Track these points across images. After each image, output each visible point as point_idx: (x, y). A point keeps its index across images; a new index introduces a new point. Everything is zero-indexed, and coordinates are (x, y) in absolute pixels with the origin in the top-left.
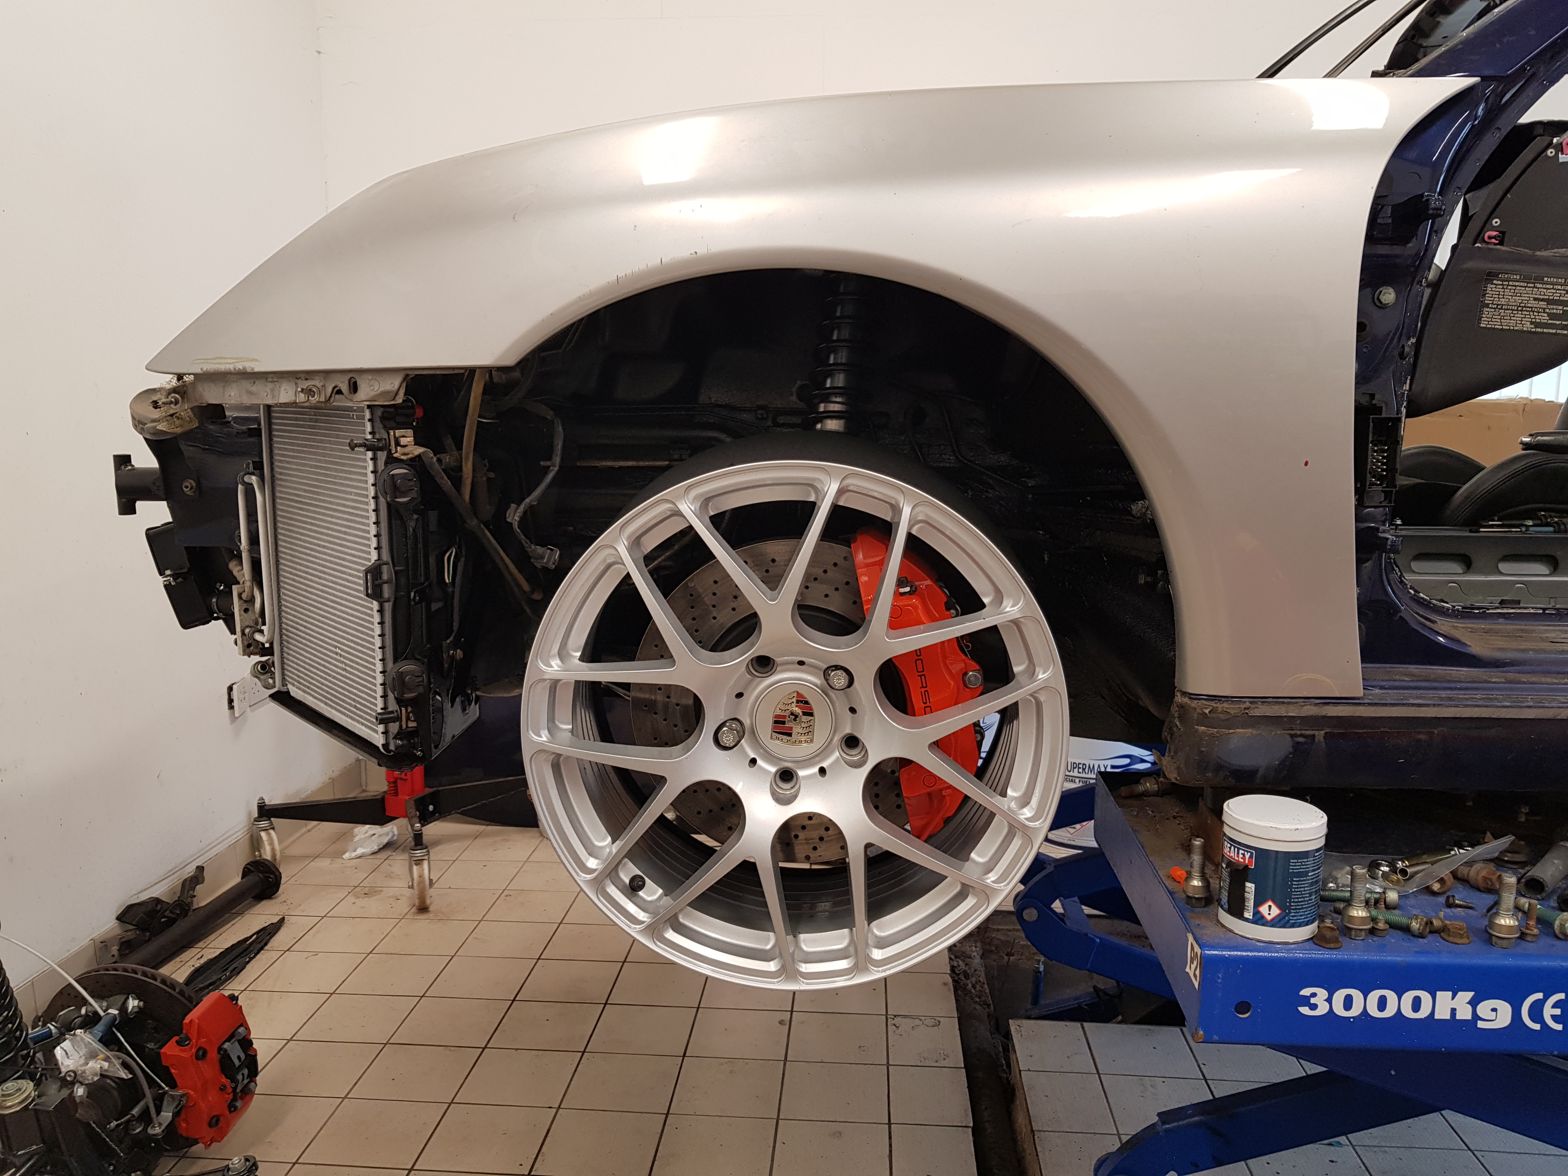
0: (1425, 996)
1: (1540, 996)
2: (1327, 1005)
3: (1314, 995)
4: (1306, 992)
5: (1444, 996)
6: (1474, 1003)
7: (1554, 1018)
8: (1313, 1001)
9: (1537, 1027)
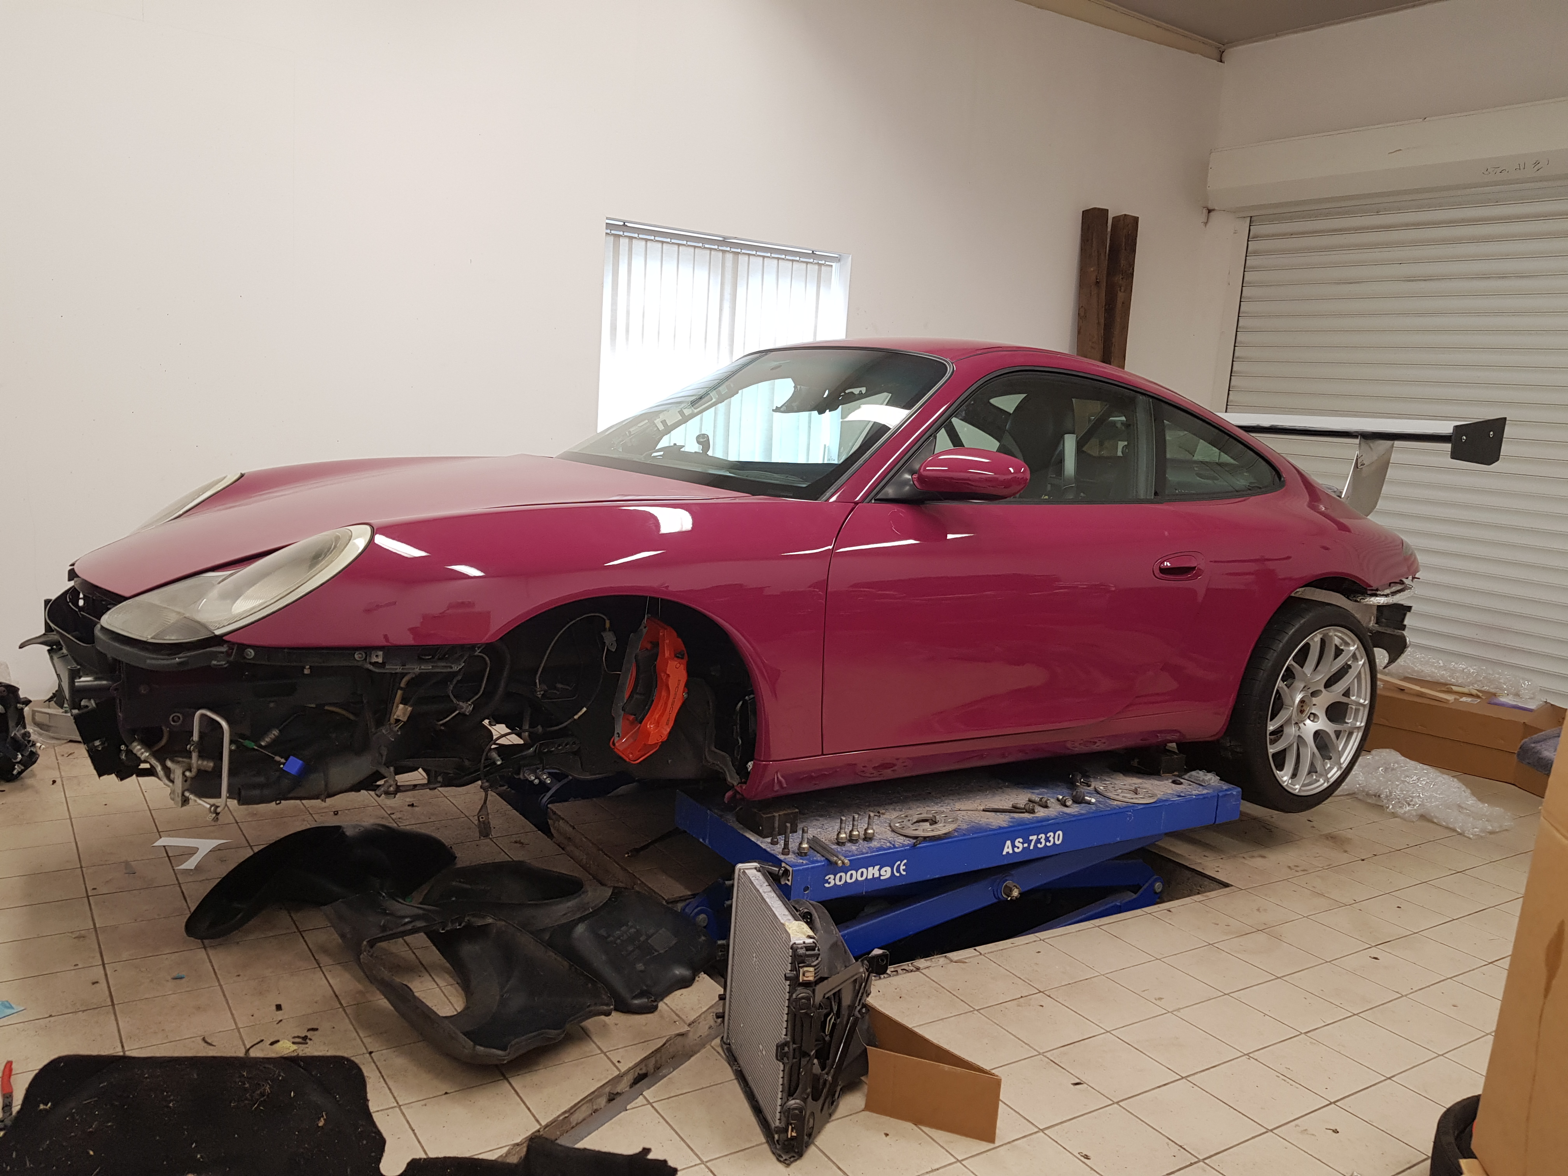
0: (864, 870)
2: (834, 881)
3: (830, 878)
4: (827, 878)
5: (870, 869)
6: (879, 870)
7: (904, 870)
8: (829, 881)
9: (898, 875)
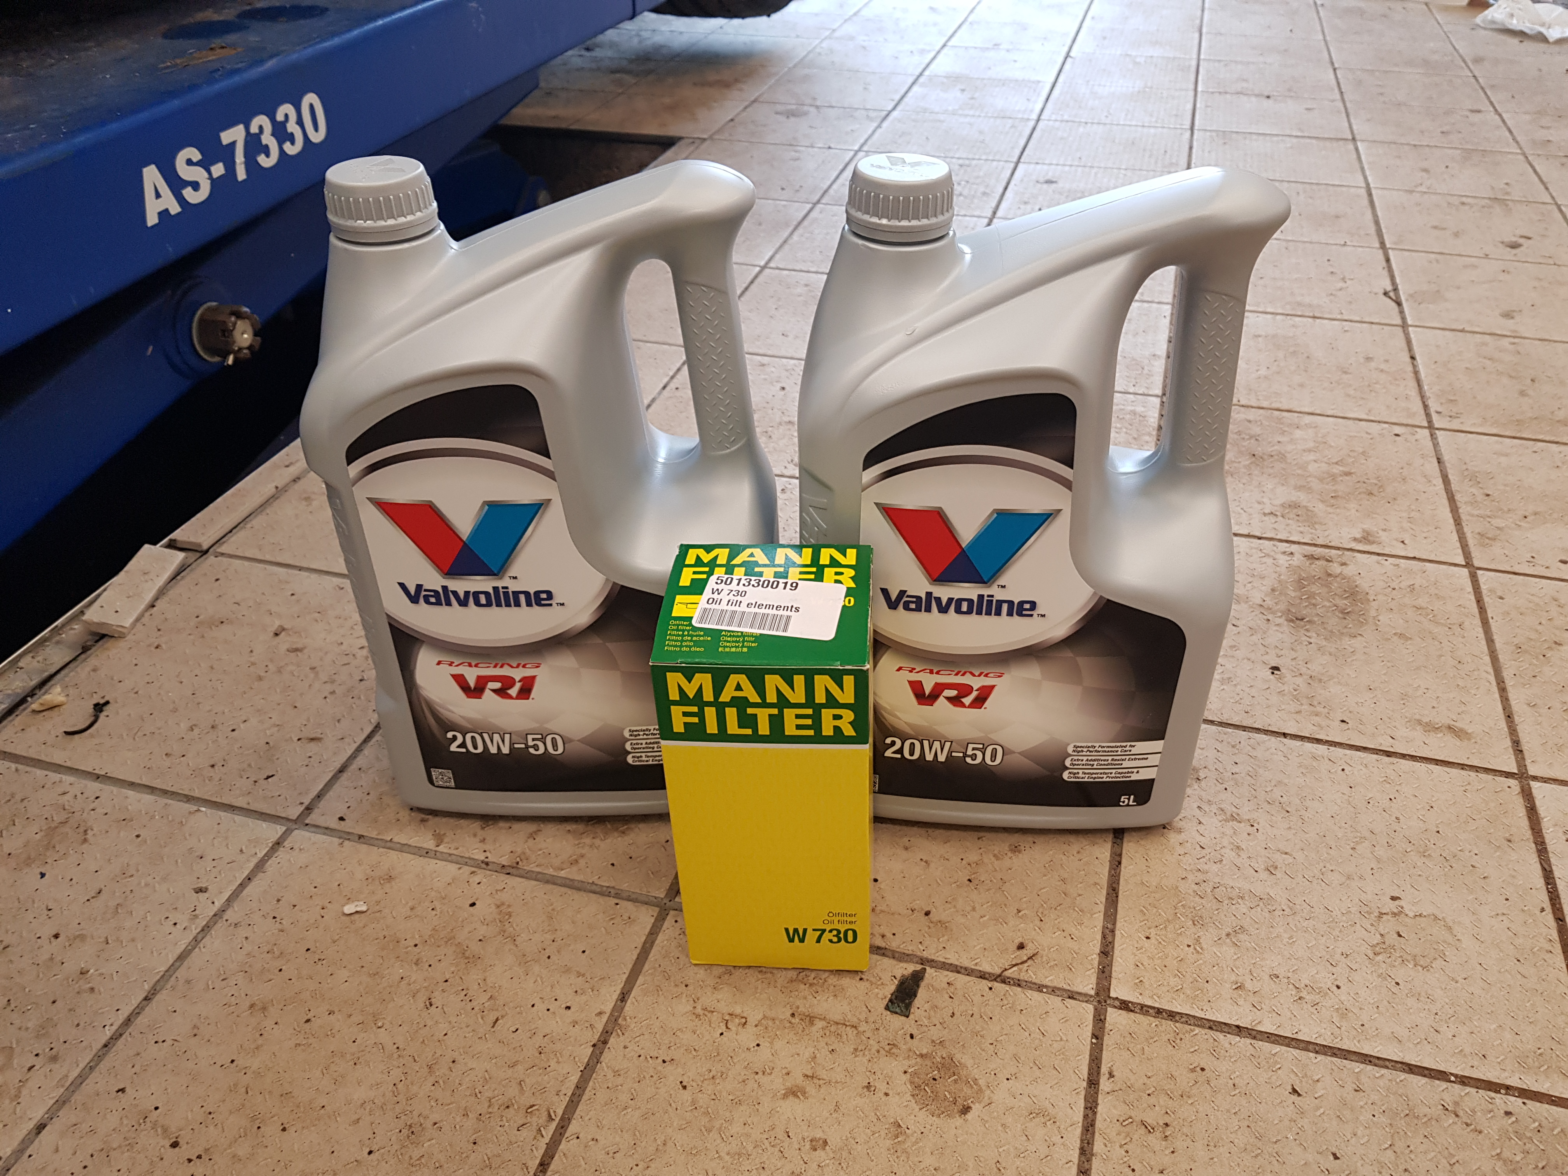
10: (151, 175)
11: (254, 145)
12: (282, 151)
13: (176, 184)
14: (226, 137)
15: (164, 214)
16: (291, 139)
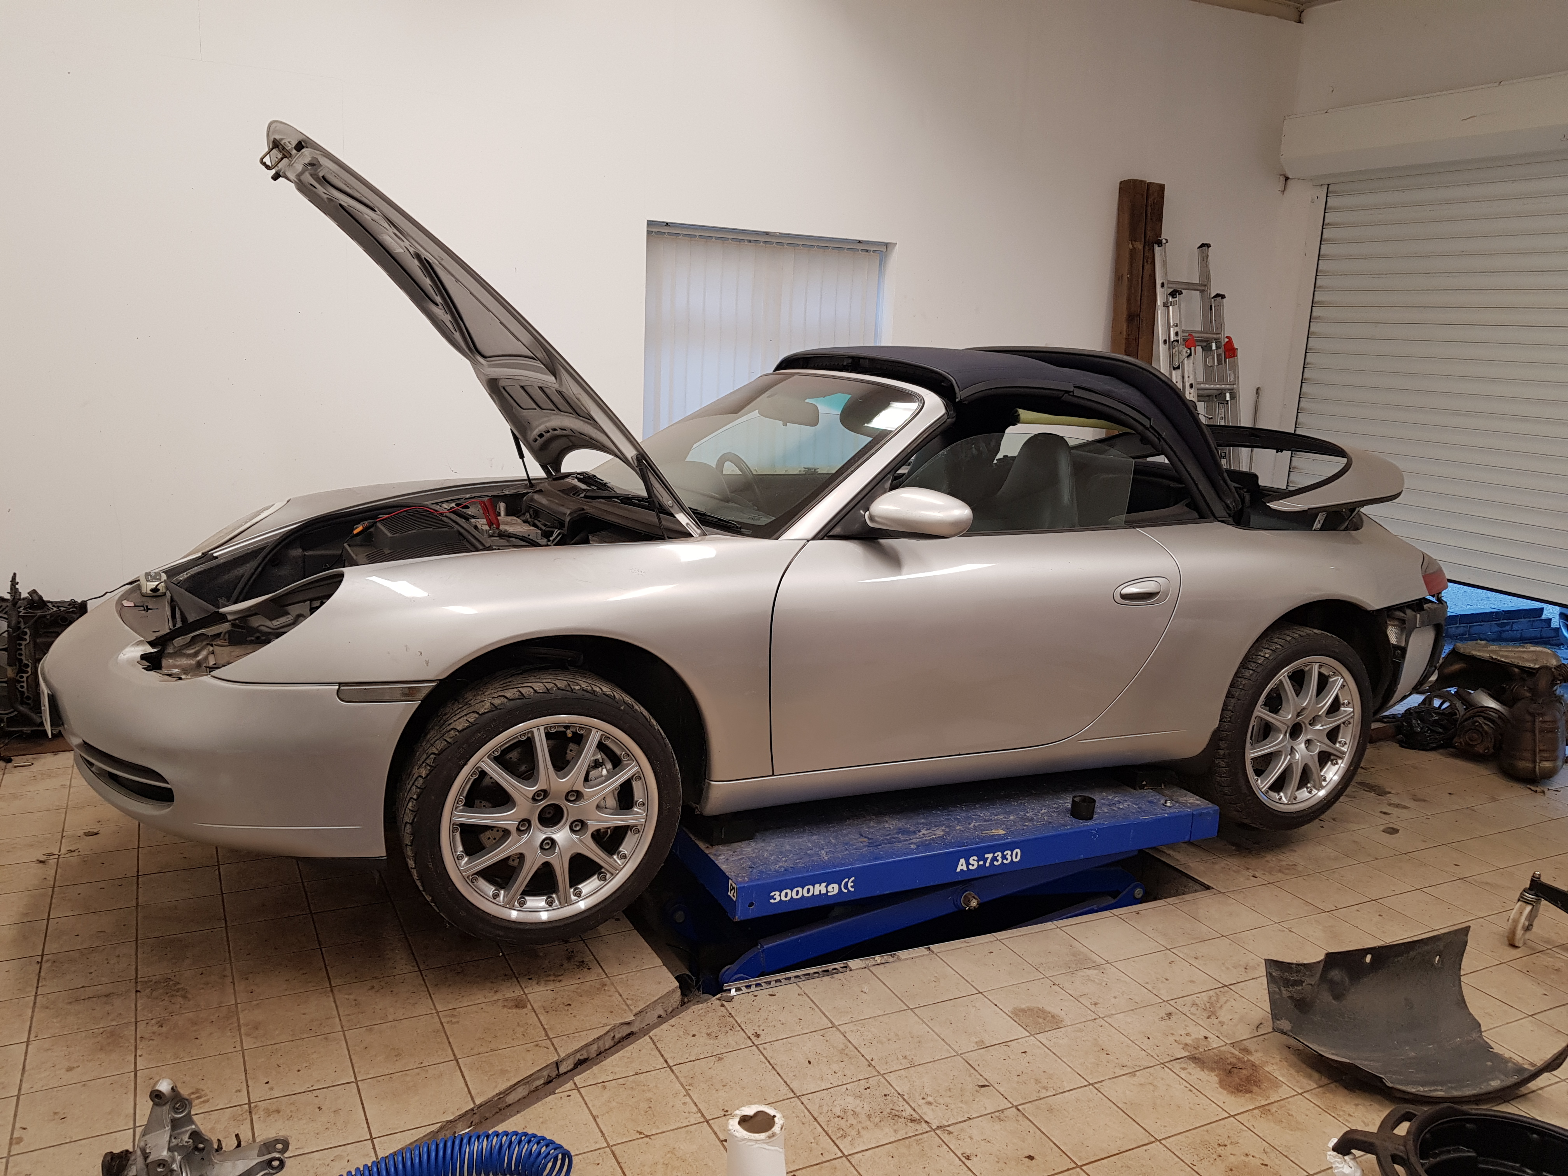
0: (811, 887)
1: (847, 880)
2: (779, 897)
3: (775, 894)
4: (772, 894)
5: (817, 886)
6: (826, 887)
7: (852, 887)
8: (774, 897)
9: (846, 891)
10: (962, 861)
11: (995, 859)
12: (1002, 861)
13: (968, 864)
14: (986, 856)
15: (962, 870)
16: (1007, 859)
